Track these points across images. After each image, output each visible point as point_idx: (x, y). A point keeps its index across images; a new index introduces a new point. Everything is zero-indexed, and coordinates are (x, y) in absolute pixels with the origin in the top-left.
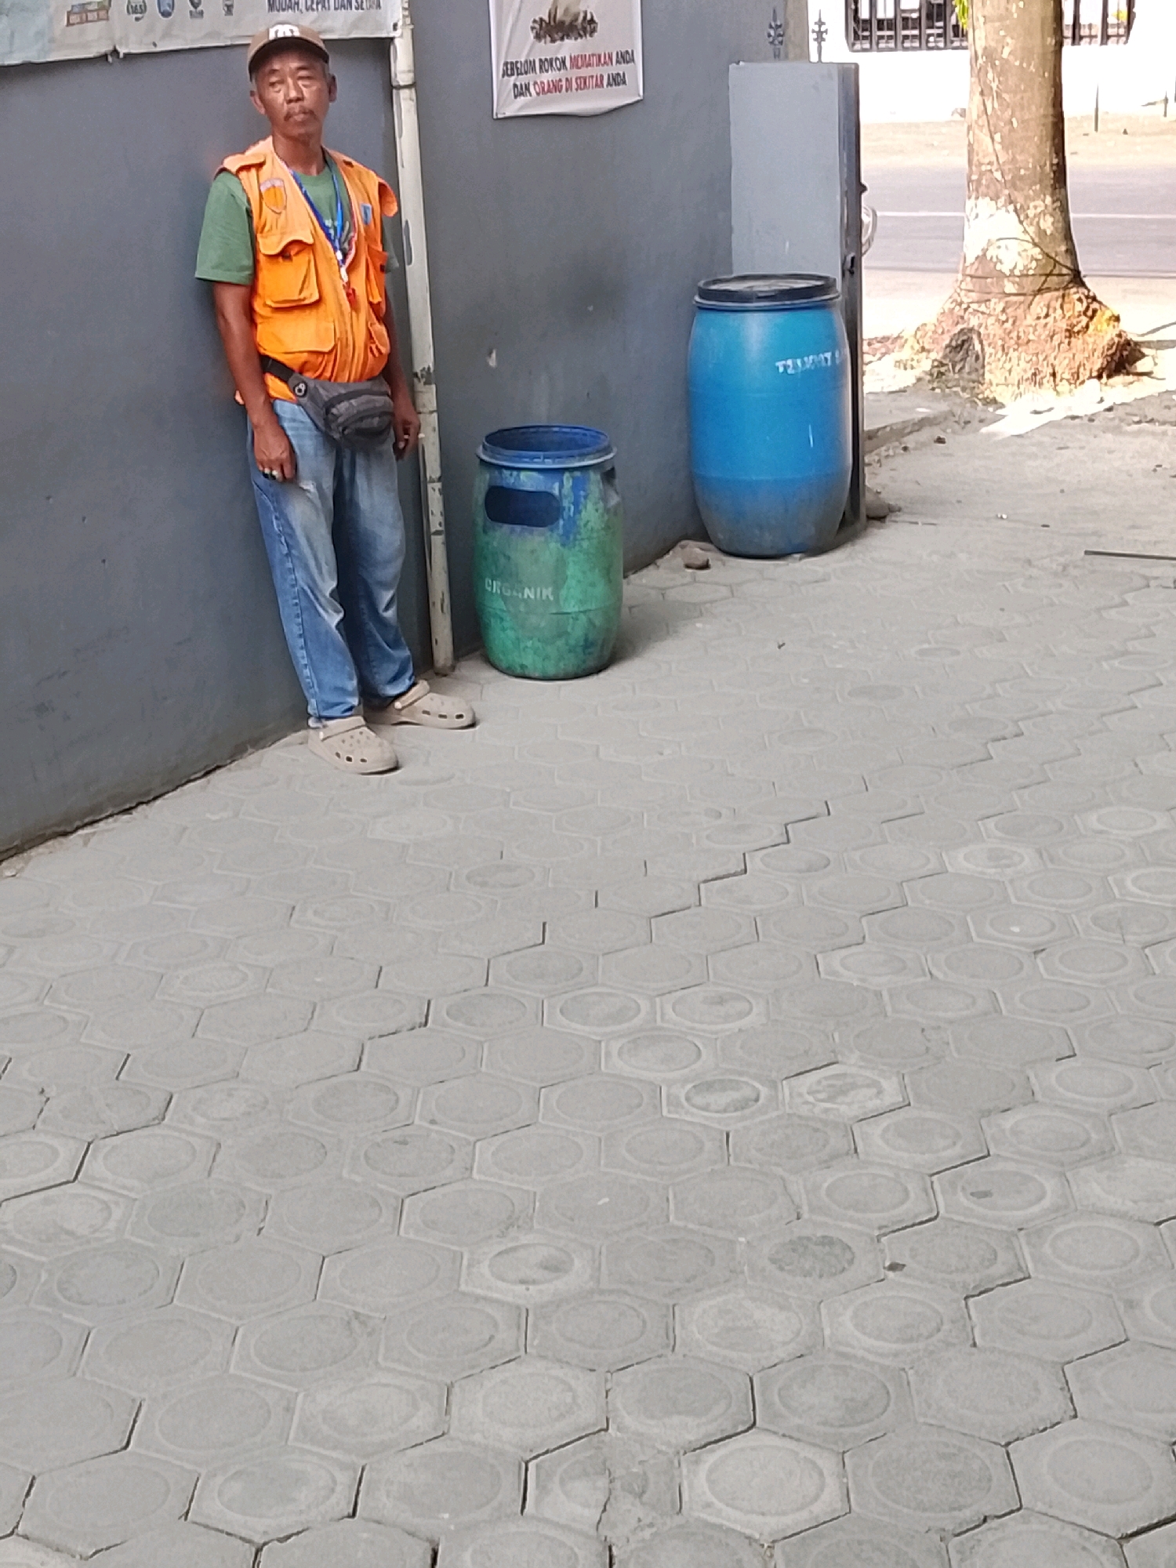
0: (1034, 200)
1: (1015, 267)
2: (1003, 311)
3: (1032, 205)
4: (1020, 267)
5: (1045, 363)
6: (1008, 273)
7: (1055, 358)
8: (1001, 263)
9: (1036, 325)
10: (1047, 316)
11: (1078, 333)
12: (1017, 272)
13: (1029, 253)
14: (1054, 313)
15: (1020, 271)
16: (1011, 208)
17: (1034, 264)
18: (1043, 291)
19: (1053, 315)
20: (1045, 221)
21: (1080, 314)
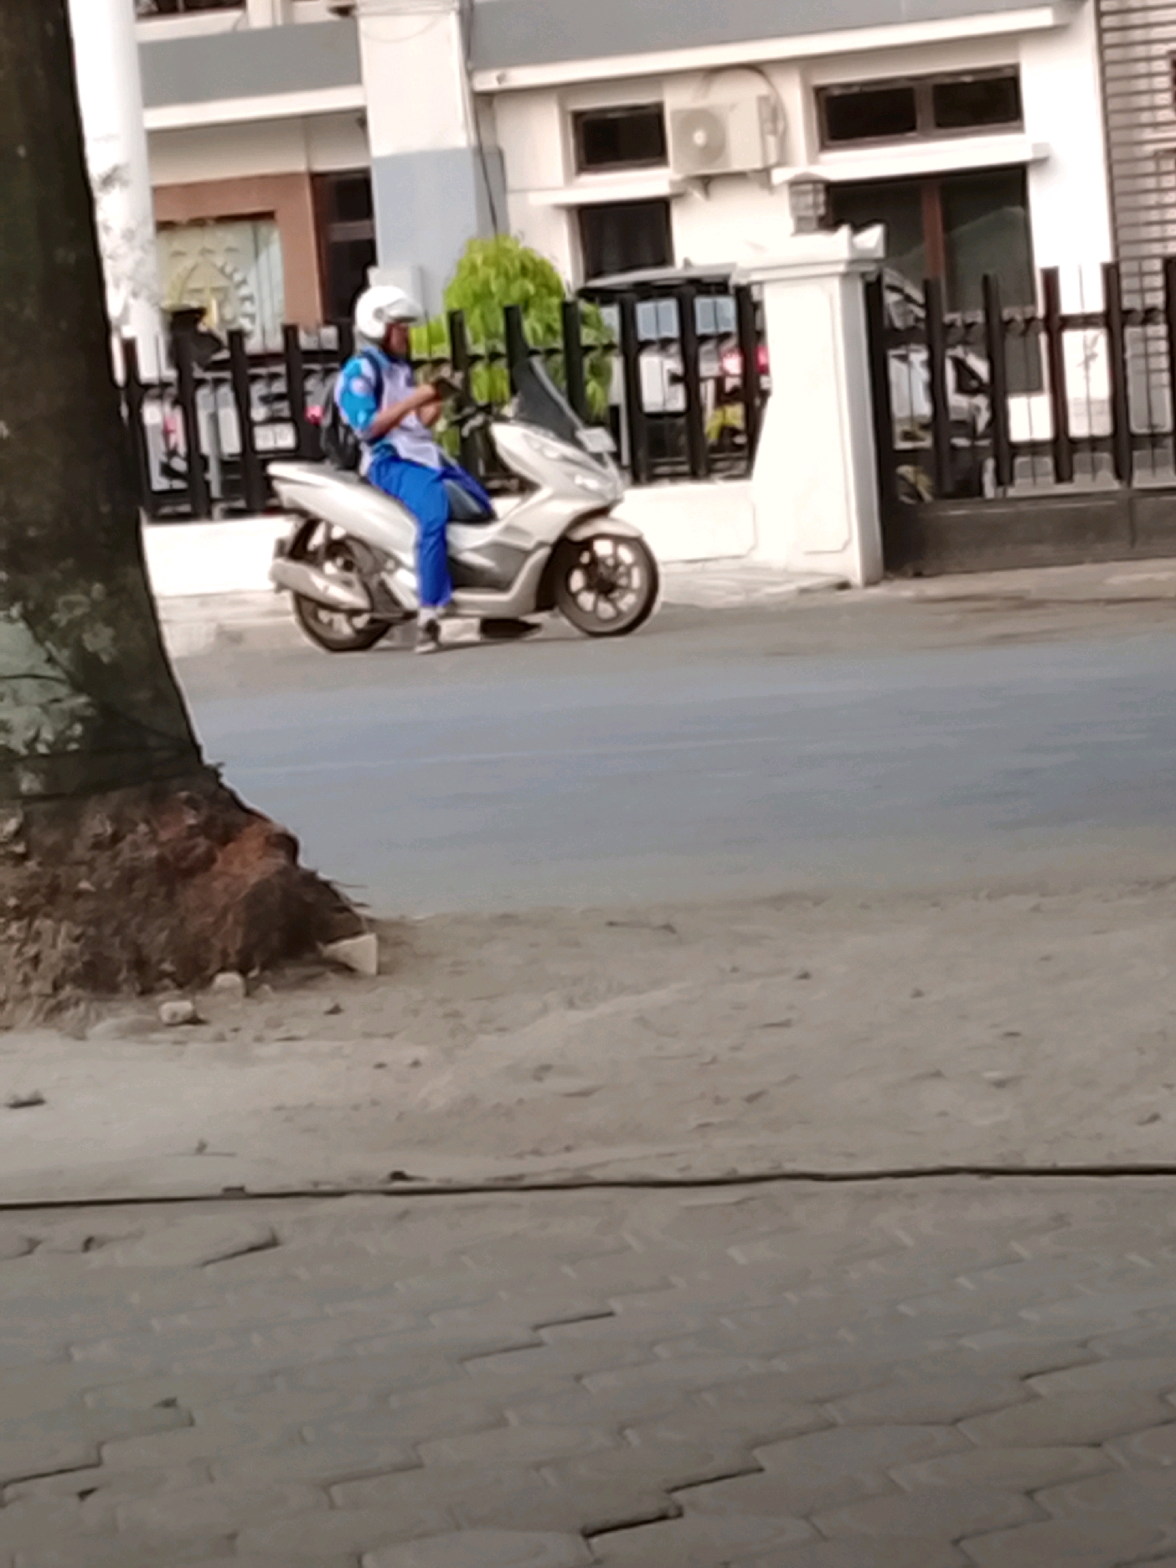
0: (64, 592)
1: (36, 738)
2: (18, 834)
3: (60, 601)
4: (47, 735)
5: (117, 940)
6: (24, 751)
7: (141, 929)
8: (6, 731)
9: (93, 859)
10: (116, 838)
11: (189, 873)
12: (42, 749)
13: (67, 705)
14: (133, 831)
15: (49, 745)
16: (15, 611)
17: (78, 729)
18: (100, 787)
19: (130, 838)
20: (96, 635)
21: (192, 832)
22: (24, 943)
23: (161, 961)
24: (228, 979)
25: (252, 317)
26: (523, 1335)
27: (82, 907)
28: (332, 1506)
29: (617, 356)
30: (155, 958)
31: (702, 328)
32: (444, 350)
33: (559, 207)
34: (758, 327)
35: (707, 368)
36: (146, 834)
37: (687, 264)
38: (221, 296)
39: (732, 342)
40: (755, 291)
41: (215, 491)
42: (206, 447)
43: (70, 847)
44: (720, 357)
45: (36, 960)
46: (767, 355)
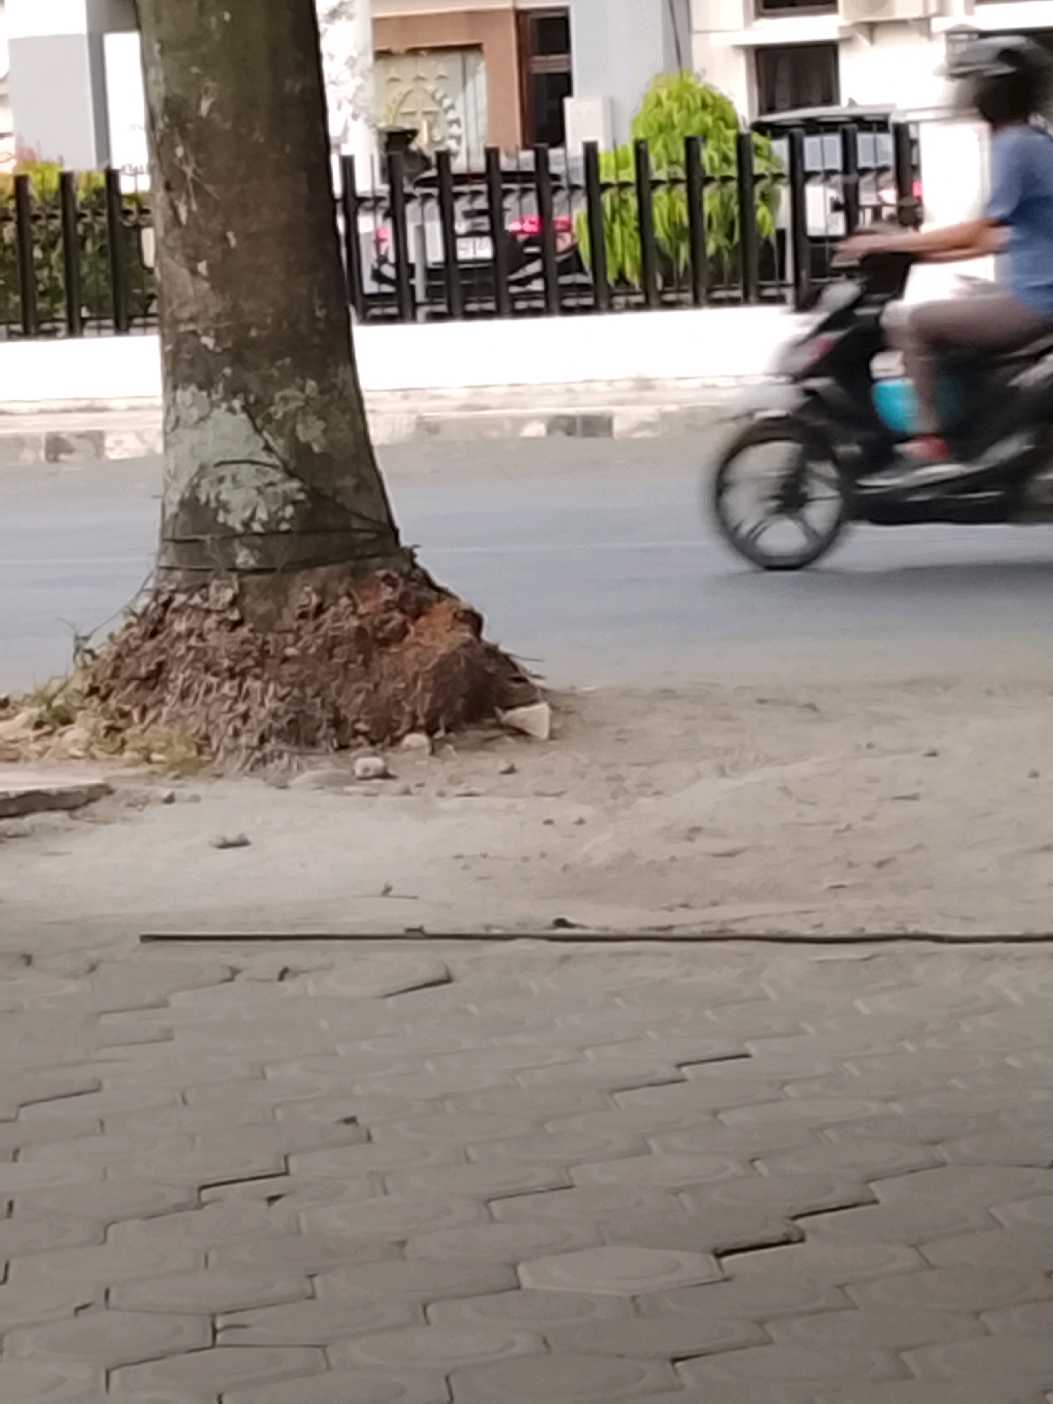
0: (281, 387)
1: (252, 518)
2: (234, 602)
3: (278, 395)
4: (262, 515)
5: (318, 701)
6: (239, 528)
7: (339, 693)
8: (227, 511)
9: (299, 628)
10: (320, 610)
11: (385, 642)
12: (257, 527)
13: (279, 489)
14: (336, 604)
15: (263, 524)
16: (237, 404)
17: (289, 511)
18: (310, 564)
19: (332, 610)
20: (307, 427)
21: (388, 606)
22: (236, 700)
23: (358, 721)
24: (417, 739)
25: (458, 139)
26: (667, 1072)
27: (288, 669)
28: (492, 1219)
29: (785, 185)
30: (351, 718)
31: (863, 163)
32: (629, 175)
33: (737, 47)
34: (914, 162)
35: (867, 198)
36: (347, 607)
37: (852, 103)
38: (431, 118)
39: (890, 175)
40: (912, 129)
41: (420, 296)
42: (413, 257)
43: (280, 615)
44: (878, 188)
45: (245, 717)
46: (920, 189)
